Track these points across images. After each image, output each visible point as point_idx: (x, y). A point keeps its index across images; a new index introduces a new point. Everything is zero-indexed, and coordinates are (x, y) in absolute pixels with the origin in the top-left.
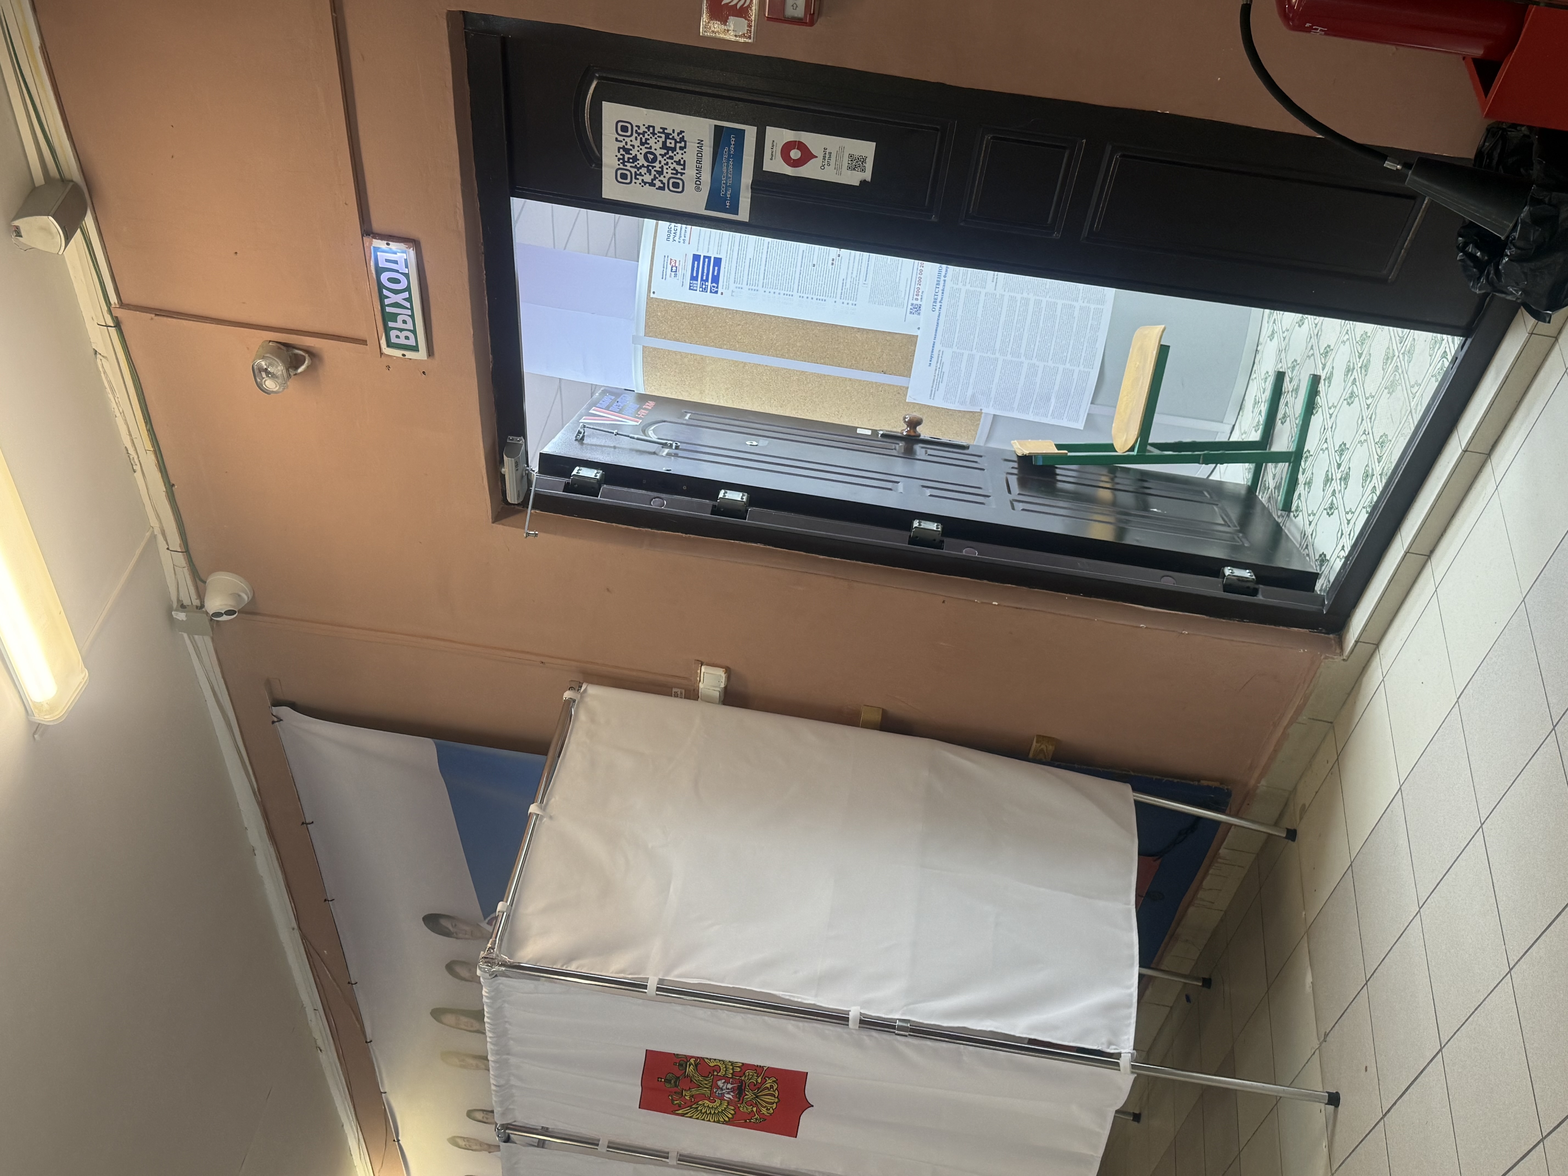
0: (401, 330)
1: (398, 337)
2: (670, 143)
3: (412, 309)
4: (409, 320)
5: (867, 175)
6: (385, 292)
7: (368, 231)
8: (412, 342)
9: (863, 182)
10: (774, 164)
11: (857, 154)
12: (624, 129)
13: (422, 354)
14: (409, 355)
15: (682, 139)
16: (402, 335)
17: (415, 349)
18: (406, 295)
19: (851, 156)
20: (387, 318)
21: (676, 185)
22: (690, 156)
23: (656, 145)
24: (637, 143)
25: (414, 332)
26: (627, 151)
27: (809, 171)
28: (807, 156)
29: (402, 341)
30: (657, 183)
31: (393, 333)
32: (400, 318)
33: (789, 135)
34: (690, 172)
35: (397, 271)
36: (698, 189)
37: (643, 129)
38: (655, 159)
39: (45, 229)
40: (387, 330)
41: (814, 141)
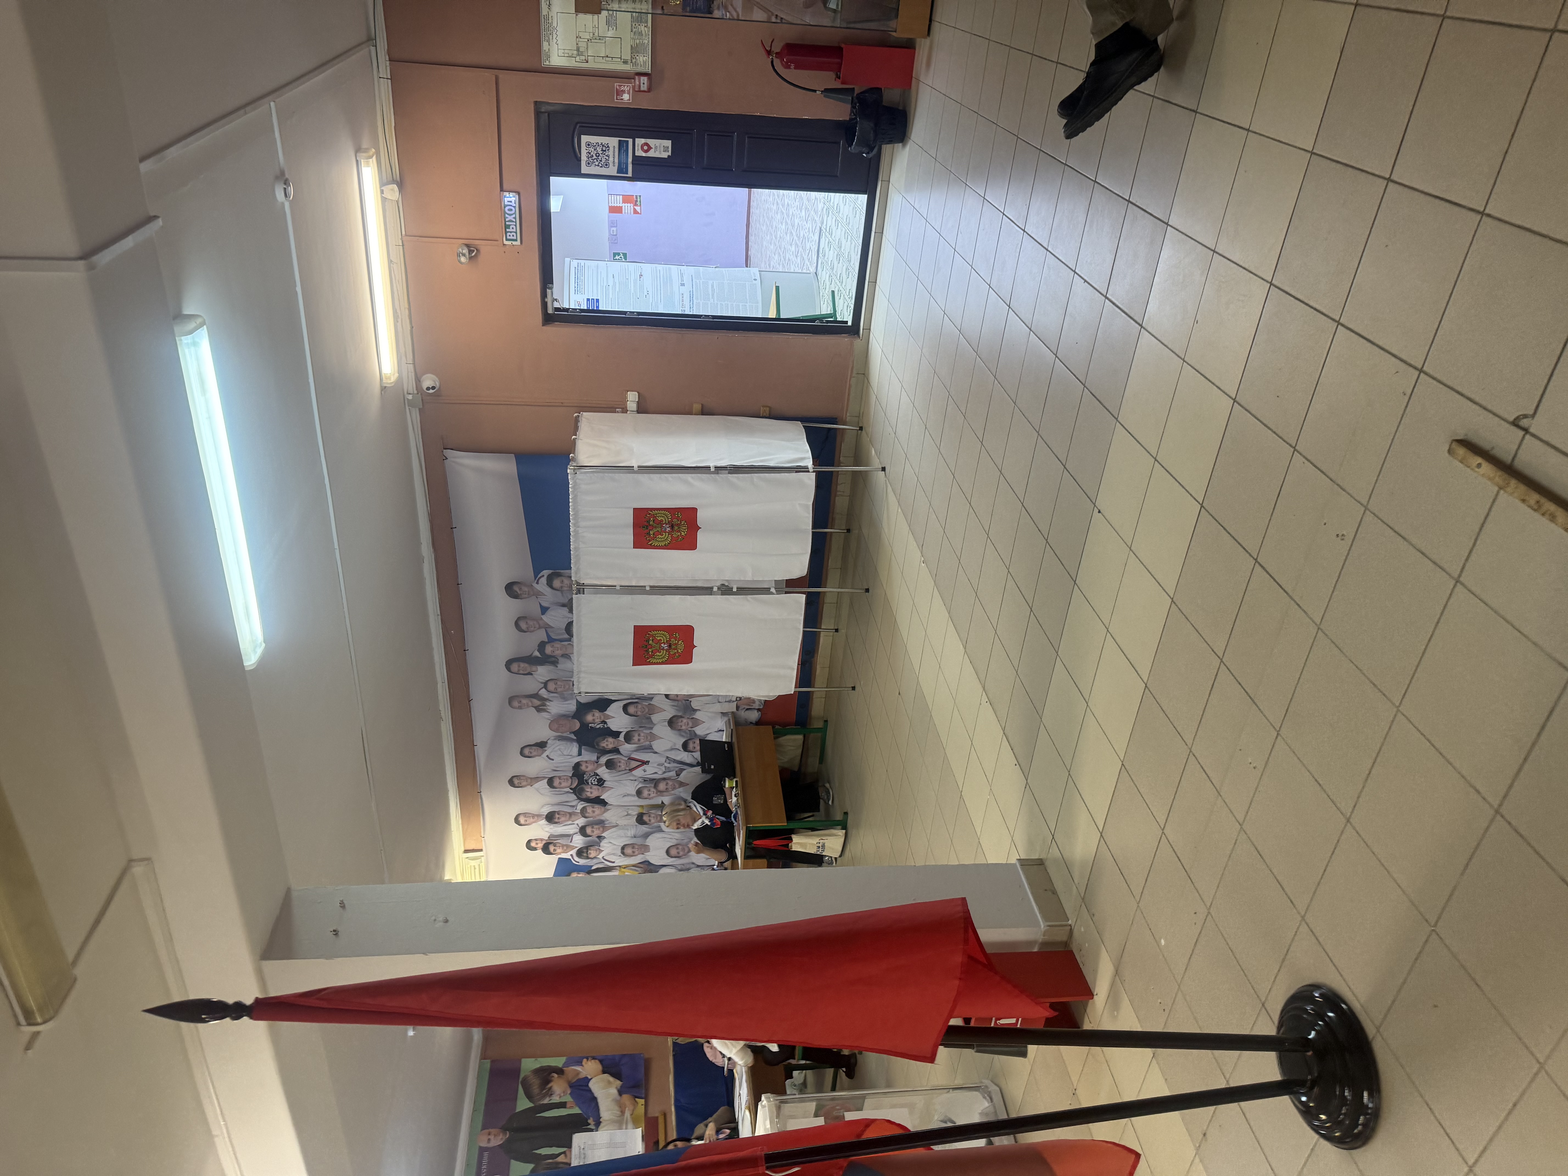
0: (511, 232)
1: (510, 236)
2: (604, 149)
3: (516, 222)
4: (514, 227)
5: (670, 153)
6: (507, 215)
7: (502, 190)
8: (515, 238)
9: (669, 156)
10: (639, 153)
11: (665, 145)
12: (589, 145)
13: (518, 243)
14: (514, 243)
15: (608, 147)
16: (511, 234)
17: (516, 240)
18: (514, 216)
19: (664, 146)
20: (507, 227)
21: (606, 165)
22: (611, 153)
23: (599, 150)
24: (593, 150)
25: (516, 233)
26: (590, 153)
27: (651, 154)
28: (650, 148)
29: (511, 237)
30: (600, 165)
31: (508, 234)
32: (511, 227)
33: (643, 141)
34: (611, 159)
35: (511, 206)
36: (614, 166)
37: (595, 144)
38: (599, 156)
39: (393, 190)
40: (506, 233)
41: (652, 142)
